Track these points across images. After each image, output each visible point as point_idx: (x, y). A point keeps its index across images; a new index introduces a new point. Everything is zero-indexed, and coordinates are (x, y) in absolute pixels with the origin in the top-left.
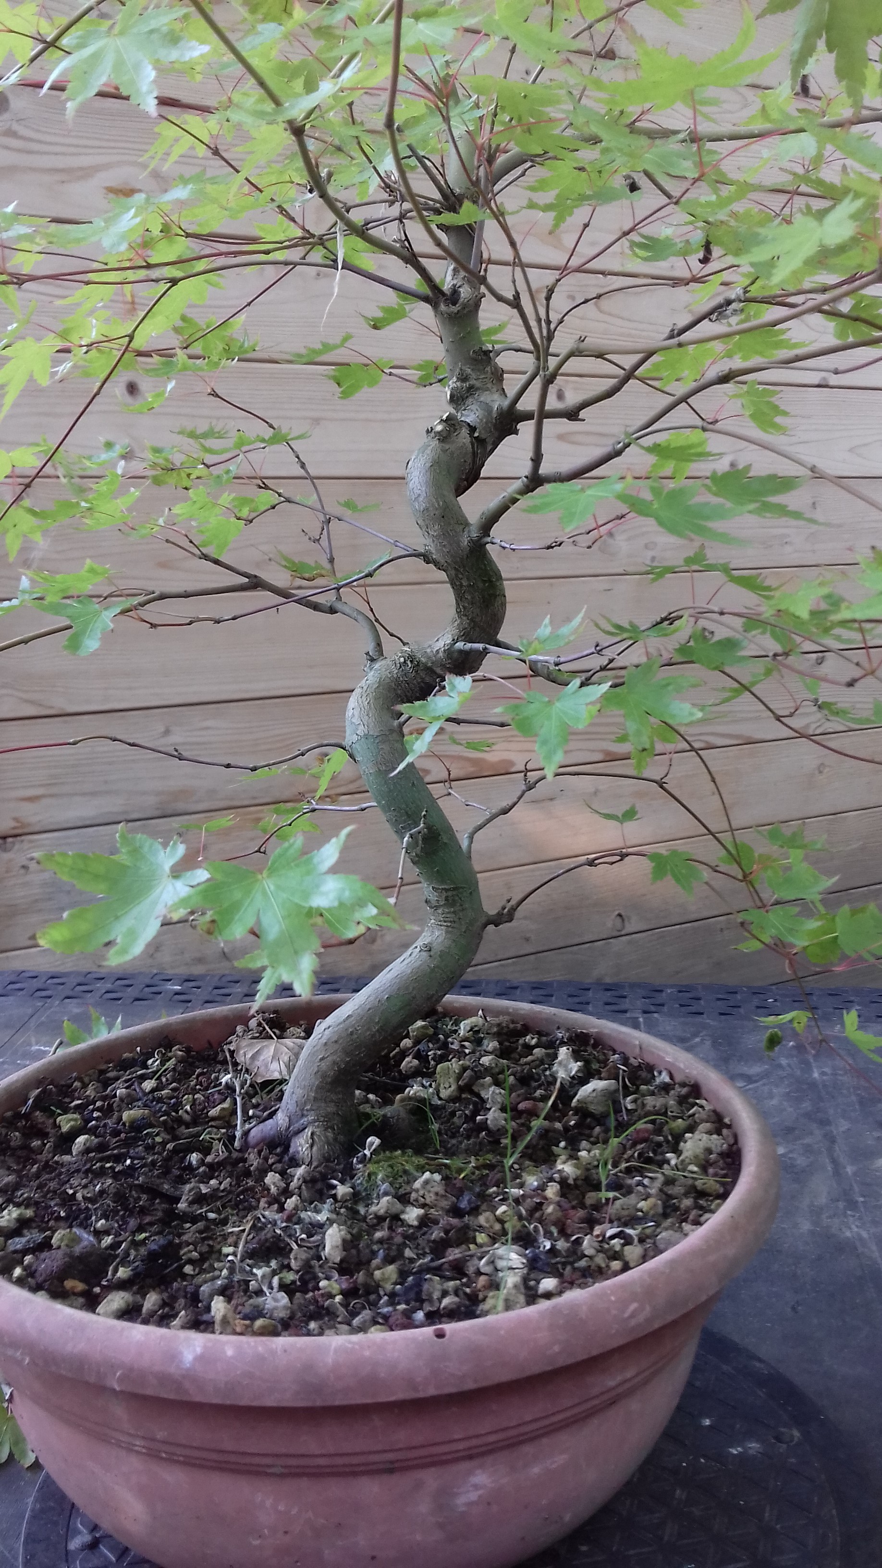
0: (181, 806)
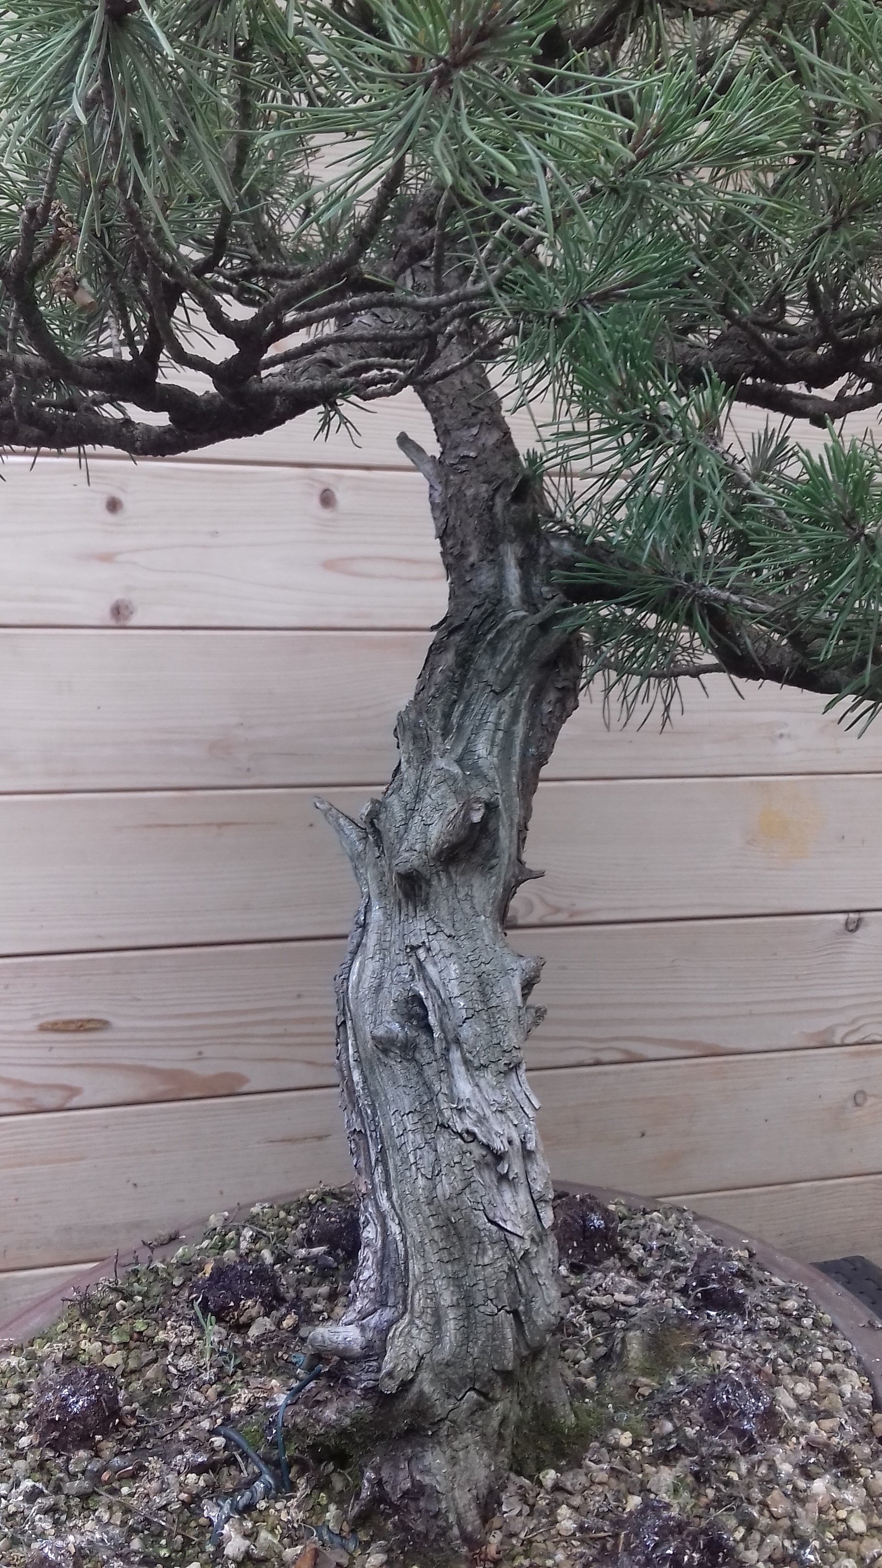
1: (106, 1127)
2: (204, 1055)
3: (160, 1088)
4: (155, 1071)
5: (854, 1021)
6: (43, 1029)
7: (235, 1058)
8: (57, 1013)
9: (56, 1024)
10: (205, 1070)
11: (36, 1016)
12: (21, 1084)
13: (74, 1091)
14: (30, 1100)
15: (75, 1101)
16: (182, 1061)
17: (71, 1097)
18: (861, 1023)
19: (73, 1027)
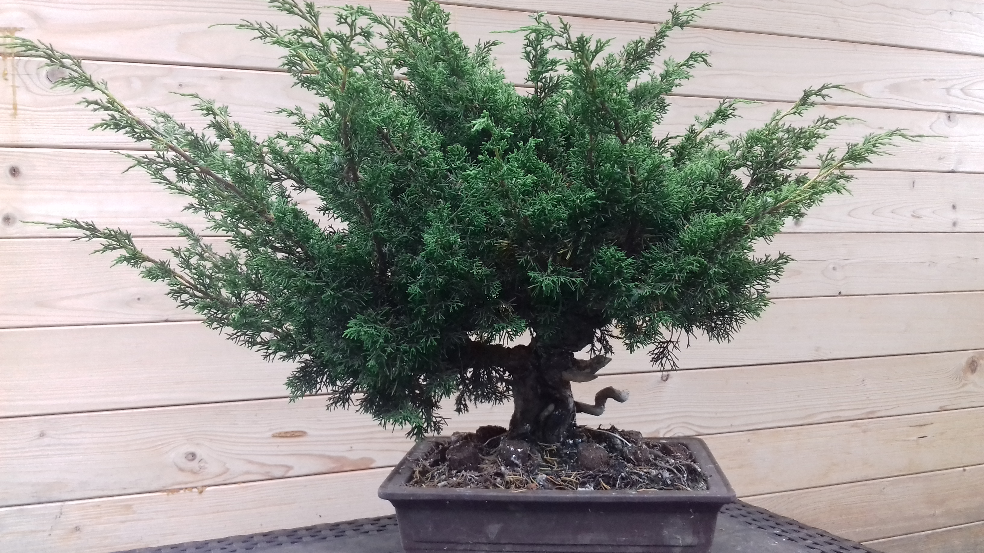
0: (55, 495)
1: (306, 486)
2: (353, 448)
3: (331, 466)
4: (330, 457)
5: (669, 426)
6: (274, 436)
7: (369, 450)
8: (281, 428)
9: (280, 433)
10: (354, 456)
11: (271, 430)
12: (263, 465)
13: (289, 468)
14: (268, 473)
15: (290, 473)
16: (342, 451)
17: (288, 471)
18: (672, 427)
19: (288, 435)
